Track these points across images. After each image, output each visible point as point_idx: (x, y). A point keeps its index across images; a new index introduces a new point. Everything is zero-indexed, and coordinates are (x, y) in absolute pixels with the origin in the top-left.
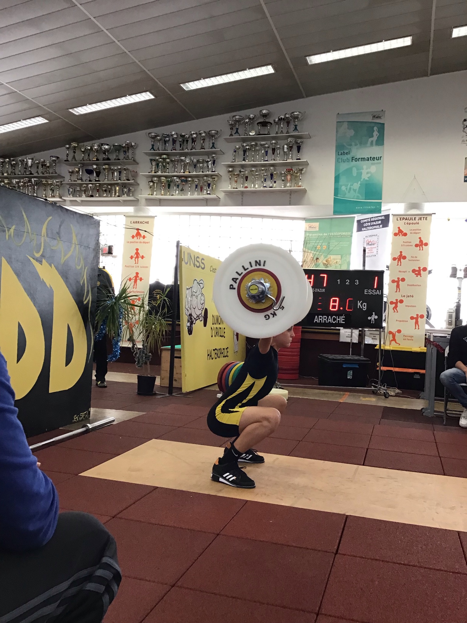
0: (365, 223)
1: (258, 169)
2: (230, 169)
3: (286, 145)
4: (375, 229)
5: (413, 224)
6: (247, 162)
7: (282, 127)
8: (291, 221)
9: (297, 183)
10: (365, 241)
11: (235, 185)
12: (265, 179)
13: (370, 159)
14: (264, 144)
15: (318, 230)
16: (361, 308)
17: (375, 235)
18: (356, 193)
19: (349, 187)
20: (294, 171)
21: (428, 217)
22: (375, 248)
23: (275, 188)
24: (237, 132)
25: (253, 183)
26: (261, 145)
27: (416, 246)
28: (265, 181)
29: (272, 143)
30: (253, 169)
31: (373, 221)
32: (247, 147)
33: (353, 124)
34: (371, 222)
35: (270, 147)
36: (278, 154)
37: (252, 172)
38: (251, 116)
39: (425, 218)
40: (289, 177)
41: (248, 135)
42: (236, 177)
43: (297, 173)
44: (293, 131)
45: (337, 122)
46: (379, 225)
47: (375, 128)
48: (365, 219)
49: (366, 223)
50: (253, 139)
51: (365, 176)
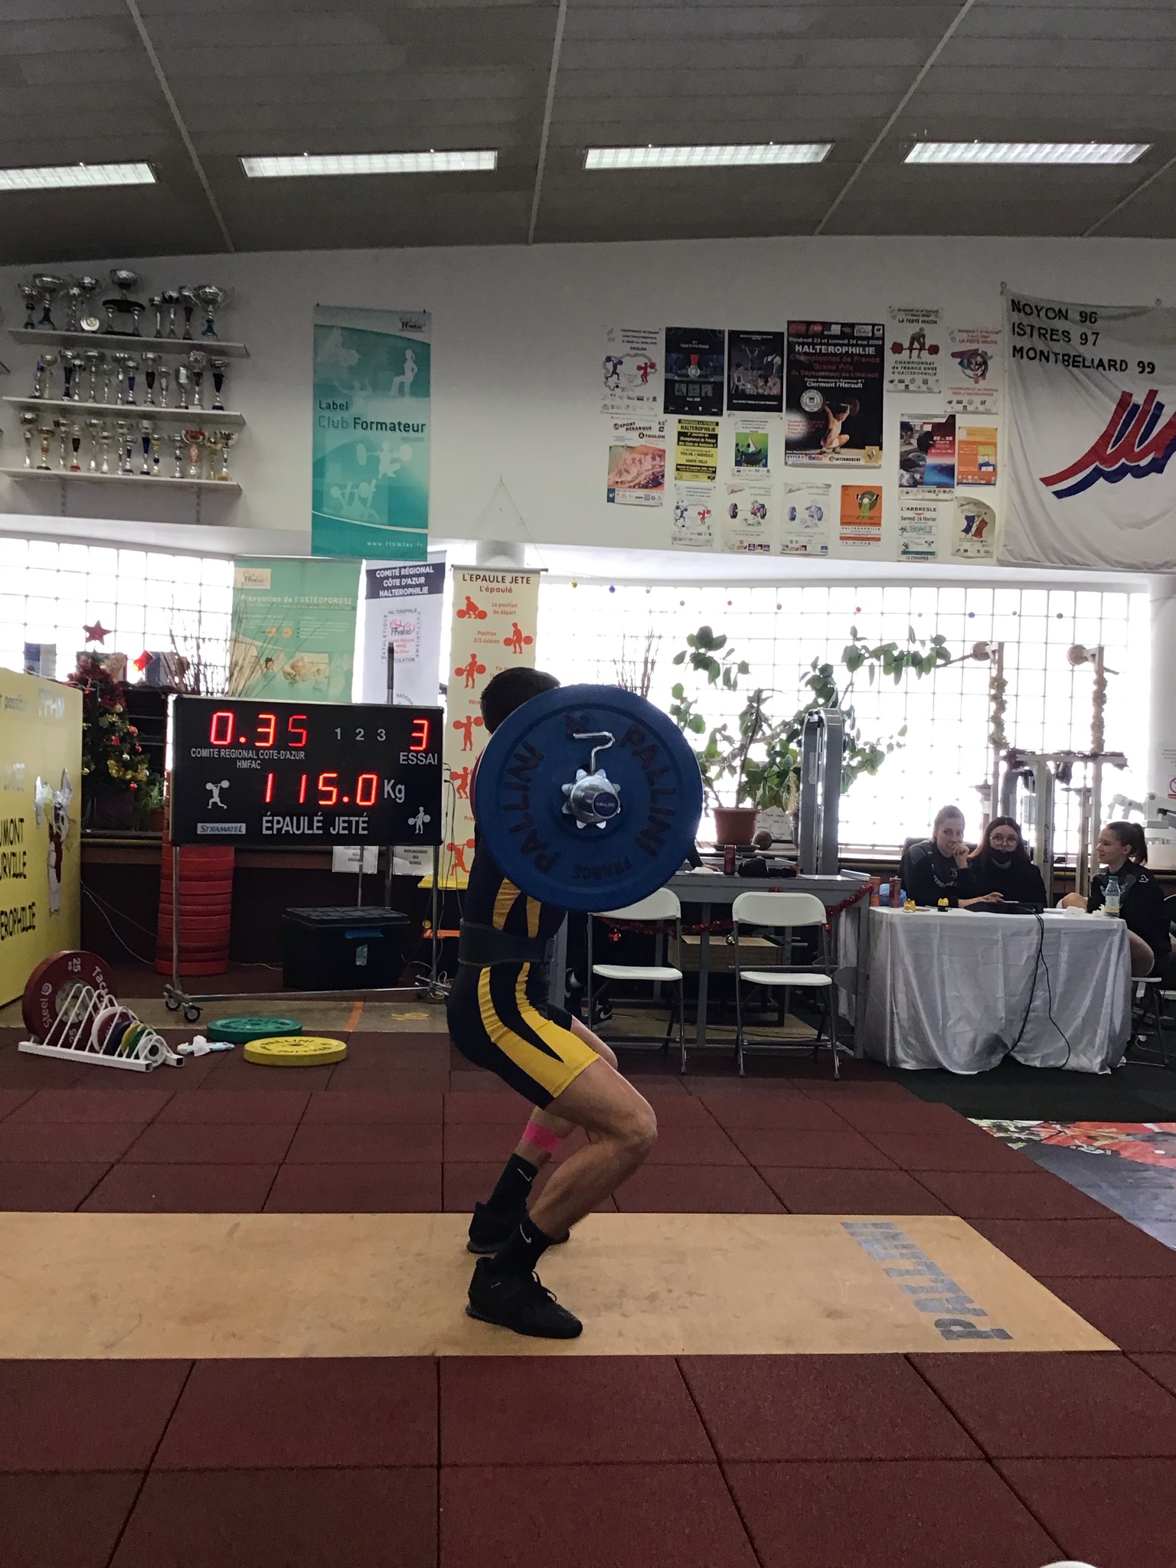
0: (387, 578)
1: (109, 420)
2: (29, 416)
3: (184, 367)
4: (411, 594)
5: (498, 590)
6: (76, 402)
7: (173, 322)
8: (197, 560)
9: (215, 468)
10: (388, 623)
11: (42, 460)
12: (129, 453)
13: (397, 426)
14: (124, 359)
15: (269, 588)
16: (393, 797)
17: (410, 611)
18: (365, 505)
19: (348, 490)
20: (209, 438)
21: (533, 578)
22: (413, 640)
23: (155, 475)
24: (47, 318)
25: (95, 458)
26: (117, 360)
27: (508, 642)
28: (129, 457)
29: (147, 359)
30: (94, 421)
31: (405, 577)
32: (77, 362)
33: (354, 336)
34: (401, 577)
35: (141, 367)
36: (162, 389)
37: (91, 429)
38: (87, 280)
39: (525, 580)
40: (194, 452)
41: (79, 329)
42: (46, 439)
43: (215, 443)
44: (204, 334)
45: (316, 325)
46: (421, 586)
47: (409, 354)
48: (387, 569)
49: (390, 580)
50: (91, 341)
51: (387, 469)
